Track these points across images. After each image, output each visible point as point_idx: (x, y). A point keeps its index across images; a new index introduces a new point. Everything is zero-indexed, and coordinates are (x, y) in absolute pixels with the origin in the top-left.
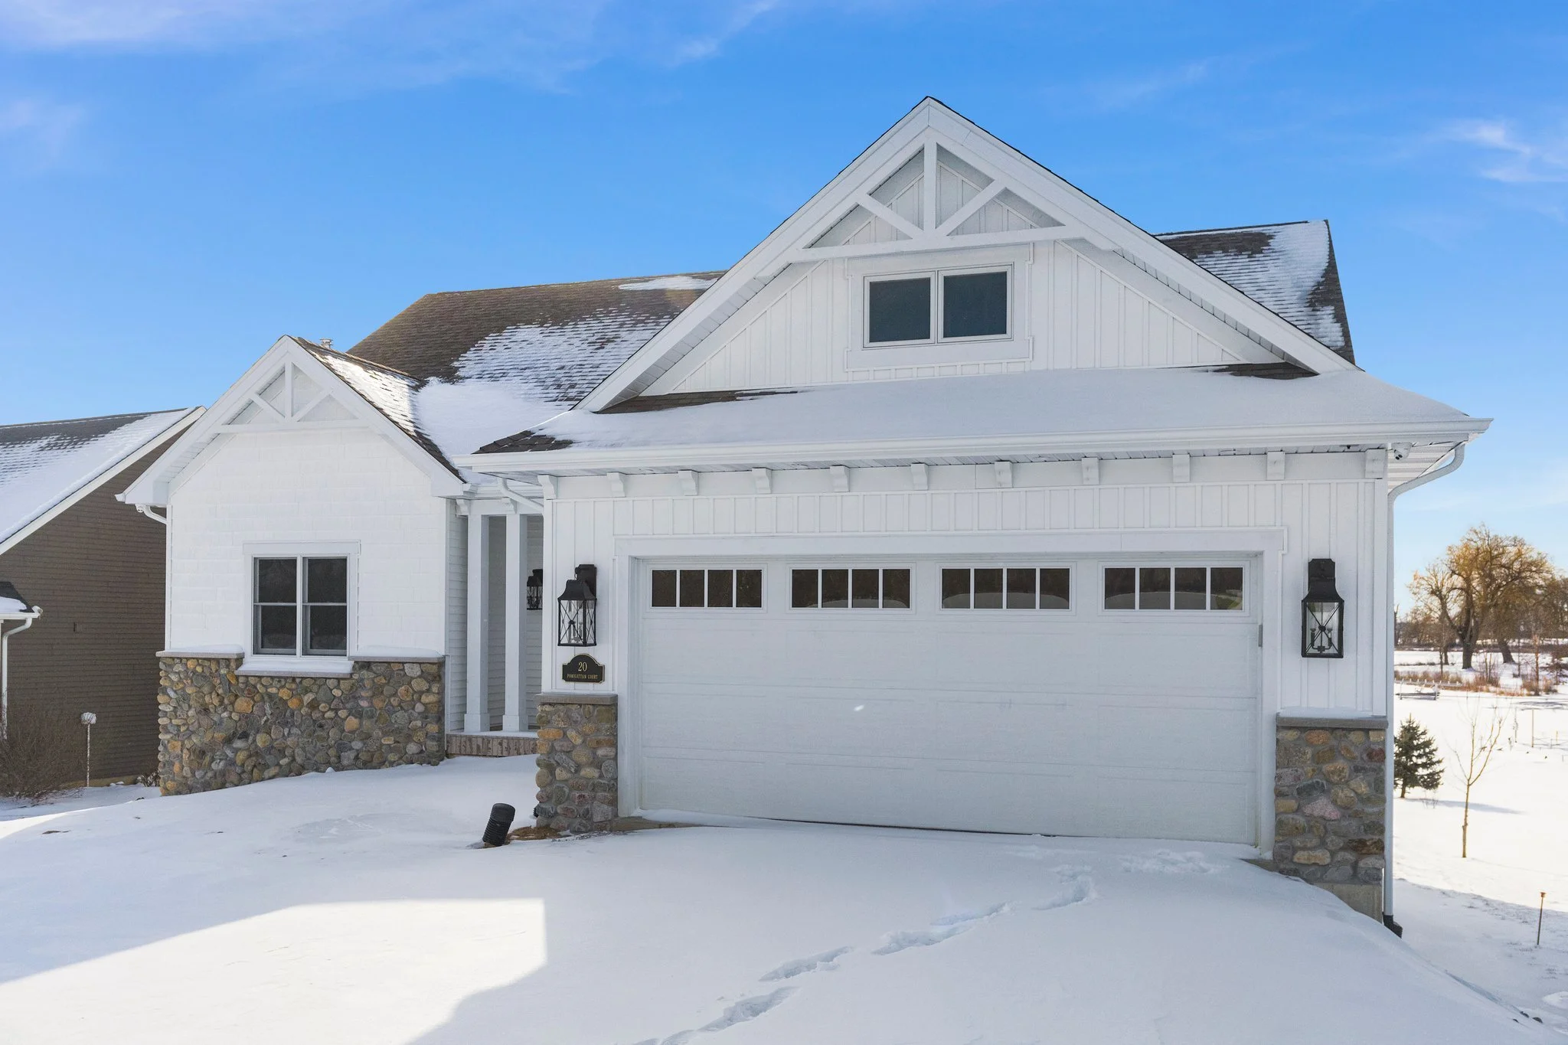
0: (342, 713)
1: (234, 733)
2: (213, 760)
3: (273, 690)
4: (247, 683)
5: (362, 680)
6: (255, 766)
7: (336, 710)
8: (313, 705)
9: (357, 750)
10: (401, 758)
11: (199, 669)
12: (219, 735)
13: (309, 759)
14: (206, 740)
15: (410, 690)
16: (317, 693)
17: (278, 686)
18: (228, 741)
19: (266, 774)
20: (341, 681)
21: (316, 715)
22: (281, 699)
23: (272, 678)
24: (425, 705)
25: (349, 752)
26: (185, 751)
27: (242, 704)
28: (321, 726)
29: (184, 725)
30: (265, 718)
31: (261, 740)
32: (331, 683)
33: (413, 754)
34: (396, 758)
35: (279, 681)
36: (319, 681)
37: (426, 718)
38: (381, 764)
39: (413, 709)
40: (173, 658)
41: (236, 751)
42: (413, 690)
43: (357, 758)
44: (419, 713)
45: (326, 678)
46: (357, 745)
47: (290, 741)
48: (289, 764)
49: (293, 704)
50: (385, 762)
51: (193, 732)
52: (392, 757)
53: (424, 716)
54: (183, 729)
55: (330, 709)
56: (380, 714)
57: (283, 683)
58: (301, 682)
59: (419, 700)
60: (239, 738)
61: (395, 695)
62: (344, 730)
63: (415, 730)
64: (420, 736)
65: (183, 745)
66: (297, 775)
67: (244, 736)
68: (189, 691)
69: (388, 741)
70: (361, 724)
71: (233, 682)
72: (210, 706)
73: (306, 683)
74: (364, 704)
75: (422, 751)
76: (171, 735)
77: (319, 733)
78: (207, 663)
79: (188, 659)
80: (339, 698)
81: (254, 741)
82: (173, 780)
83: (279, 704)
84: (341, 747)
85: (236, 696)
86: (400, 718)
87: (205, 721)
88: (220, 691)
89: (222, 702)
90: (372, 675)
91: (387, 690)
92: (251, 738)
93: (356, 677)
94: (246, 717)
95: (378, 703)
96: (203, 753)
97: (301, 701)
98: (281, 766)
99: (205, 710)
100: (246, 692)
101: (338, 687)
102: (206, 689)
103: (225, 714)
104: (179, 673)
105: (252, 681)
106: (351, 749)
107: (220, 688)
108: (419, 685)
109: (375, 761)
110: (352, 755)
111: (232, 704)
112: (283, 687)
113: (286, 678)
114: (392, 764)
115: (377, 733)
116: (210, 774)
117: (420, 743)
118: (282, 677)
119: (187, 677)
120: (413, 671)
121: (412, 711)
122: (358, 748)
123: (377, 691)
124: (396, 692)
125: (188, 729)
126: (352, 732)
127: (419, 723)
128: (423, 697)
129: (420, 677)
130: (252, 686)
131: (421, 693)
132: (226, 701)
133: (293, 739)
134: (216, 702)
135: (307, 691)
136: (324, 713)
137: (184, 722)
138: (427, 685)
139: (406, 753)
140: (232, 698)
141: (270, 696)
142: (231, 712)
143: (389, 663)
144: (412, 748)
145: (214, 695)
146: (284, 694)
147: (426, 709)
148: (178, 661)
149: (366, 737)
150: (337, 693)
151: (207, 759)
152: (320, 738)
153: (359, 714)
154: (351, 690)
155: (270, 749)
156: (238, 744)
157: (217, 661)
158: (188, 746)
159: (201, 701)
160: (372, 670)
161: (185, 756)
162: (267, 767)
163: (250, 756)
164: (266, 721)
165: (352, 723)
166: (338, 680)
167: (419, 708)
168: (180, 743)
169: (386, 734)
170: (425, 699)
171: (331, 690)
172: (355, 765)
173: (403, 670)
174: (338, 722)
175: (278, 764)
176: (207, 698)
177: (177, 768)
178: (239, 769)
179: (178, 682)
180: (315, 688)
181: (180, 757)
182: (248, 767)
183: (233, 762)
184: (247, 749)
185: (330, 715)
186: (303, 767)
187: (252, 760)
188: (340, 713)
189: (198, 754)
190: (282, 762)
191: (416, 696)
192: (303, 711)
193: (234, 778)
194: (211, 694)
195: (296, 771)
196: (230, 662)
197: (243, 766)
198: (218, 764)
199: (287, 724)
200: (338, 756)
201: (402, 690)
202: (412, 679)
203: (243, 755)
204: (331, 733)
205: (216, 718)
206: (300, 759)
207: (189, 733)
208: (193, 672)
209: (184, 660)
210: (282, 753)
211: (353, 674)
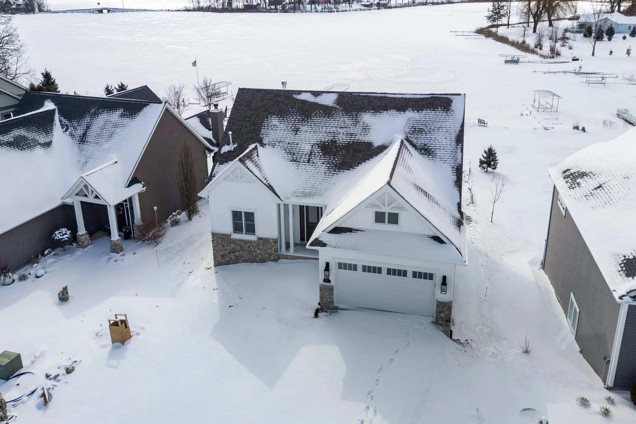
0: (256, 249)
2: (226, 257)
3: (240, 243)
4: (233, 241)
5: (260, 242)
7: (254, 248)
8: (249, 247)
10: (270, 260)
11: (221, 237)
12: (227, 252)
14: (224, 253)
18: (230, 253)
19: (239, 261)
21: (250, 249)
23: (239, 240)
24: (275, 249)
27: (232, 245)
28: (251, 252)
31: (237, 254)
32: (253, 242)
39: (272, 249)
40: (215, 233)
42: (271, 245)
43: (260, 259)
46: (260, 256)
47: (244, 254)
49: (244, 246)
53: (275, 251)
54: (218, 250)
56: (264, 250)
59: (273, 247)
60: (232, 253)
61: (268, 246)
62: (256, 253)
63: (273, 254)
64: (274, 255)
67: (233, 252)
68: (220, 241)
69: (267, 256)
71: (230, 240)
73: (247, 242)
74: (261, 247)
75: (274, 258)
77: (251, 253)
78: (223, 236)
80: (255, 246)
82: (217, 261)
83: (241, 246)
84: (256, 256)
85: (231, 243)
86: (269, 251)
87: (224, 249)
88: (227, 242)
89: (227, 245)
90: (263, 241)
91: (266, 245)
92: (235, 253)
93: (259, 241)
94: (233, 248)
95: (264, 248)
96: (224, 256)
97: (246, 246)
99: (223, 246)
100: (233, 243)
101: (254, 243)
103: (228, 247)
104: (216, 237)
106: (258, 257)
108: (273, 244)
109: (264, 260)
110: (259, 258)
111: (230, 245)
112: (242, 242)
115: (264, 254)
116: (226, 261)
118: (241, 240)
123: (264, 245)
126: (259, 253)
127: (273, 252)
128: (274, 247)
129: (273, 242)
130: (235, 241)
131: (274, 246)
132: (228, 244)
134: (226, 245)
135: (248, 243)
141: (239, 244)
142: (230, 247)
143: (266, 239)
144: (272, 258)
145: (225, 243)
146: (242, 244)
149: (261, 255)
150: (254, 244)
151: (225, 257)
152: (251, 254)
153: (259, 249)
154: (257, 244)
155: (240, 256)
156: (232, 254)
157: (225, 235)
158: (220, 254)
159: (222, 244)
161: (220, 256)
162: (239, 260)
164: (238, 250)
165: (258, 251)
166: (255, 242)
167: (273, 249)
168: (218, 254)
169: (266, 254)
172: (259, 261)
173: (269, 240)
174: (255, 251)
175: (242, 259)
176: (224, 243)
177: (218, 259)
178: (233, 260)
179: (216, 239)
180: (249, 243)
181: (218, 256)
182: (235, 260)
183: (231, 258)
184: (234, 256)
185: (253, 249)
186: (248, 260)
187: (236, 258)
188: (255, 249)
189: (223, 256)
190: (243, 259)
191: (272, 247)
192: (247, 248)
193: (232, 262)
194: (224, 242)
195: (246, 261)
196: (229, 236)
197: (234, 259)
198: (228, 259)
199: (243, 250)
200: (256, 259)
201: (269, 245)
202: (271, 242)
203: (233, 257)
204: (254, 254)
205: (226, 248)
206: (247, 259)
207: (220, 251)
208: (220, 237)
209: (217, 234)
210: (243, 257)
211: (258, 240)
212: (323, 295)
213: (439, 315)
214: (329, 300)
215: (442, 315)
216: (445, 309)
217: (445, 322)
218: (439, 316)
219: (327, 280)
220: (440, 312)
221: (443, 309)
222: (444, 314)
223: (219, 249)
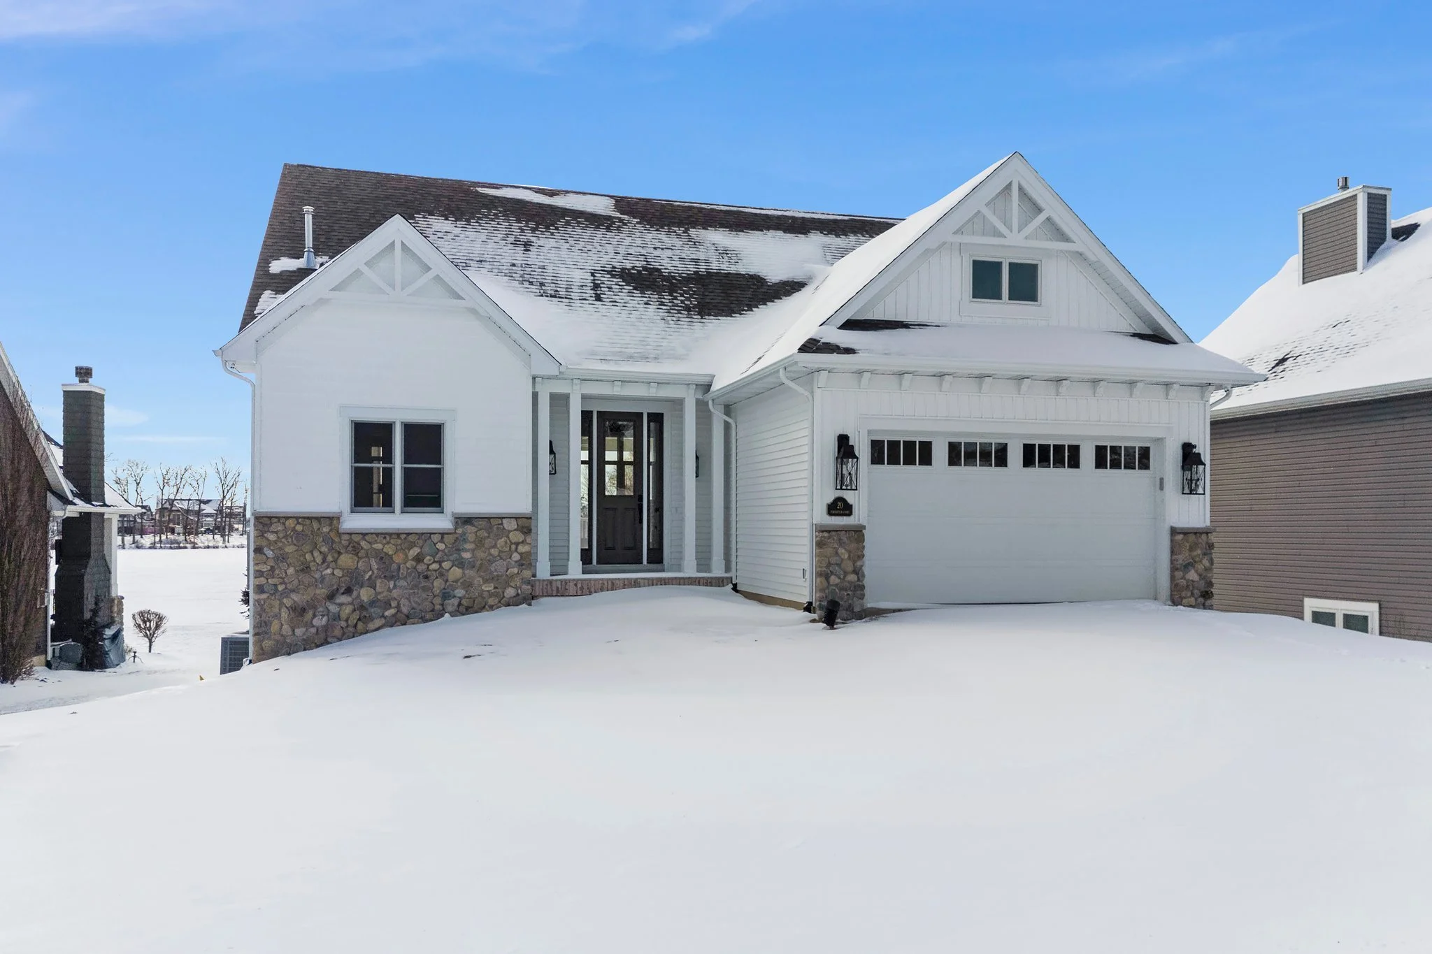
0: (446, 565)
1: (338, 589)
2: (314, 616)
3: (379, 546)
4: (350, 541)
5: (464, 534)
6: (359, 619)
7: (440, 562)
8: (419, 559)
9: (460, 598)
10: (500, 602)
11: (299, 528)
12: (322, 592)
13: (413, 609)
14: (307, 598)
15: (508, 541)
16: (421, 548)
17: (384, 541)
18: (331, 597)
19: (371, 626)
20: (446, 536)
21: (421, 567)
22: (386, 554)
23: (377, 534)
24: (521, 554)
25: (453, 600)
26: (284, 610)
27: (346, 560)
28: (426, 577)
29: (281, 583)
30: (370, 573)
31: (365, 594)
32: (435, 540)
33: (511, 597)
34: (496, 601)
35: (385, 538)
36: (426, 536)
37: (523, 565)
38: (482, 609)
39: (511, 558)
40: (270, 518)
41: (340, 605)
42: (510, 541)
43: (460, 604)
44: (516, 562)
45: (431, 534)
46: (460, 592)
47: (395, 593)
48: (394, 615)
49: (398, 558)
50: (484, 607)
51: (293, 591)
52: (491, 601)
53: (520, 564)
54: (281, 588)
55: (434, 562)
56: (481, 564)
57: (388, 539)
58: (405, 538)
59: (516, 550)
60: (343, 594)
61: (495, 546)
62: (447, 581)
63: (512, 576)
64: (517, 582)
65: (282, 604)
66: (402, 625)
67: (348, 591)
68: (289, 549)
69: (489, 587)
70: (464, 573)
71: (337, 540)
72: (312, 564)
73: (411, 538)
74: (466, 555)
75: (518, 595)
76: (268, 595)
77: (424, 583)
78: (308, 522)
79: (287, 518)
80: (443, 551)
81: (359, 596)
83: (383, 558)
84: (446, 596)
85: (340, 553)
86: (499, 566)
87: (306, 579)
88: (324, 549)
89: (324, 561)
90: (474, 529)
91: (488, 542)
92: (355, 593)
93: (460, 531)
94: (350, 573)
95: (480, 554)
96: (304, 610)
97: (407, 556)
98: (385, 618)
99: (306, 569)
100: (350, 549)
101: (442, 541)
102: (307, 548)
103: (329, 571)
104: (276, 533)
105: (356, 538)
106: (454, 597)
107: (323, 546)
108: (517, 537)
109: (476, 607)
110: (455, 602)
111: (335, 561)
112: (388, 543)
113: (390, 534)
114: (492, 608)
115: (478, 581)
116: (313, 630)
117: (516, 588)
118: (386, 534)
119: (286, 537)
120: (510, 525)
121: (509, 560)
122: (460, 595)
123: (480, 543)
124: (496, 545)
125: (286, 588)
126: (456, 581)
127: (516, 570)
128: (519, 547)
129: (515, 530)
130: (355, 542)
131: (517, 544)
132: (330, 558)
133: (399, 591)
134: (319, 560)
135: (412, 545)
136: (428, 565)
137: (281, 580)
138: (523, 536)
139: (504, 597)
140: (336, 555)
141: (377, 551)
142: (333, 569)
143: (489, 518)
144: (510, 592)
145: (316, 554)
146: (389, 549)
147: (521, 557)
148: (276, 520)
149: (468, 585)
150: (441, 546)
151: (310, 614)
152: (425, 589)
153: (461, 564)
154: (454, 543)
155: (373, 603)
156: (342, 599)
157: (319, 520)
158: (288, 605)
159: (302, 559)
160: (472, 525)
161: (284, 614)
162: (371, 619)
163: (354, 610)
164: (370, 576)
165: (456, 572)
166: (442, 535)
167: (516, 557)
168: (278, 602)
169: (486, 581)
170: (521, 549)
171: (435, 544)
172: (458, 611)
173: (502, 524)
174: (441, 574)
175: (383, 616)
176: (308, 556)
177: (275, 626)
178: (343, 624)
179: (275, 542)
180: (421, 542)
181: (278, 616)
182: (353, 620)
183: (337, 617)
184: (352, 603)
185: (435, 566)
186: (408, 617)
187: (356, 615)
188: (444, 565)
189: (299, 611)
190: (387, 613)
191: (513, 547)
192: (409, 564)
193: (337, 632)
194: (312, 552)
195: (402, 620)
196: (332, 520)
197: (347, 620)
198: (320, 622)
199: (392, 578)
200: (442, 605)
201: (501, 542)
202: (510, 531)
203: (347, 610)
204: (435, 584)
205: (317, 576)
206: (405, 610)
207: (286, 593)
208: (294, 530)
209: (281, 518)
210: (387, 605)
211: (456, 529)
212: (829, 564)
213: (1183, 578)
214: (852, 577)
215: (1192, 575)
216: (1199, 552)
217: (1201, 600)
218: (1184, 583)
219: (839, 507)
220: (1187, 567)
221: (1195, 553)
222: (1196, 571)
223: (283, 583)
